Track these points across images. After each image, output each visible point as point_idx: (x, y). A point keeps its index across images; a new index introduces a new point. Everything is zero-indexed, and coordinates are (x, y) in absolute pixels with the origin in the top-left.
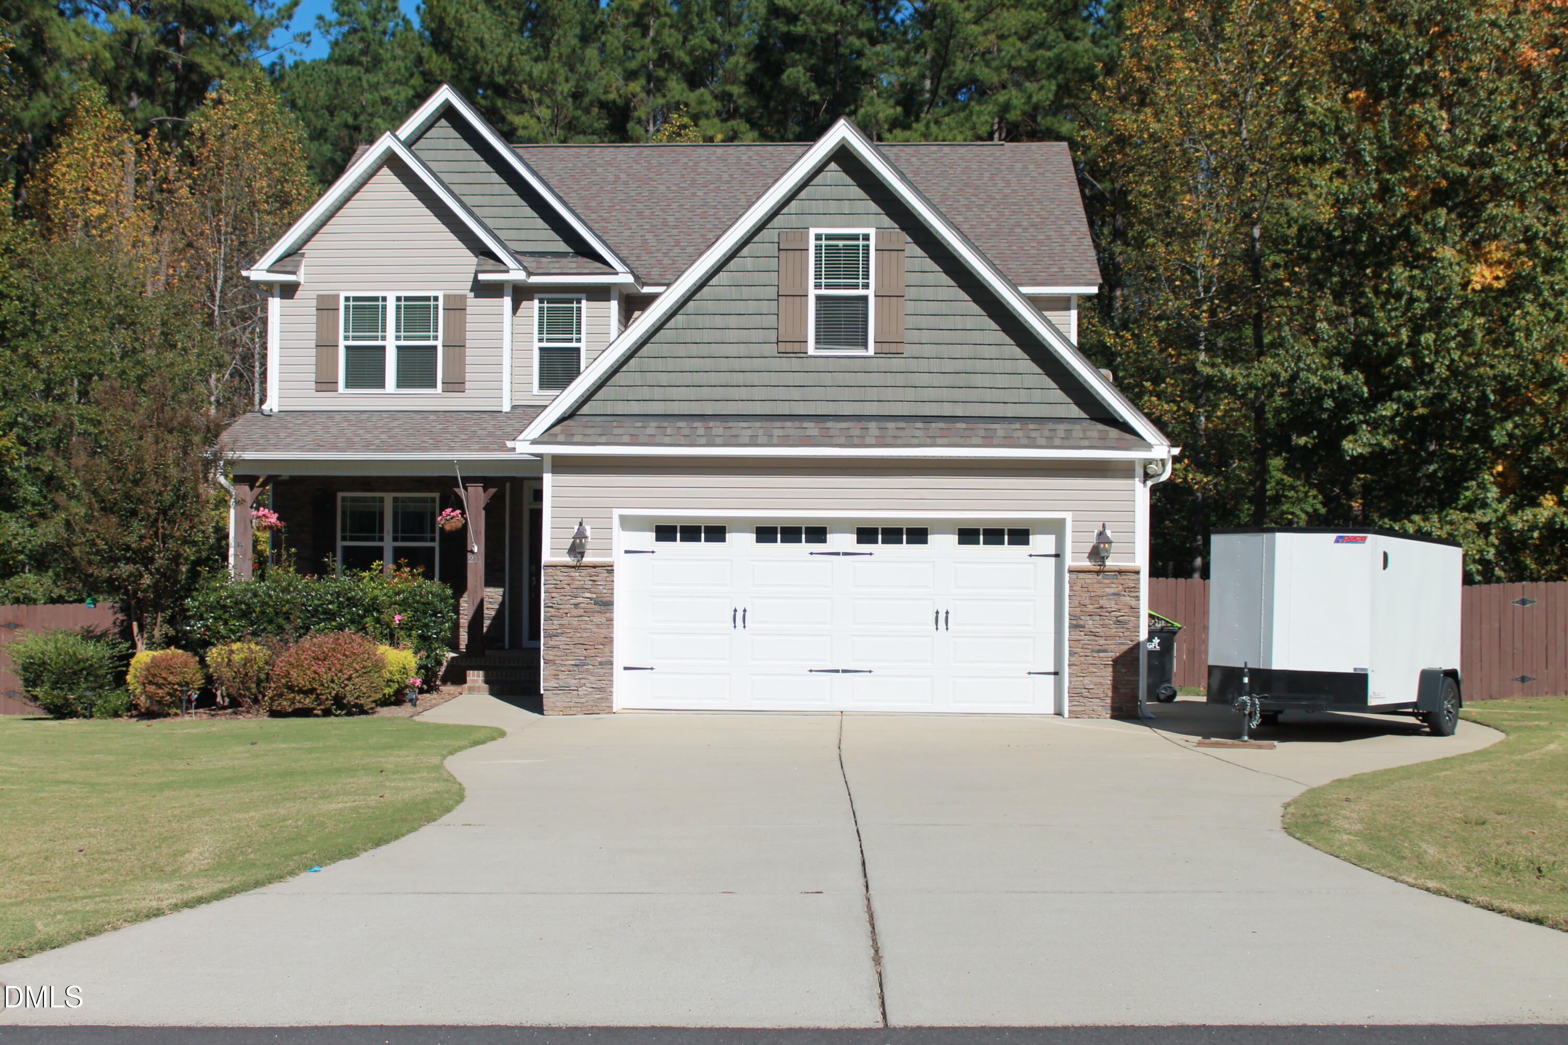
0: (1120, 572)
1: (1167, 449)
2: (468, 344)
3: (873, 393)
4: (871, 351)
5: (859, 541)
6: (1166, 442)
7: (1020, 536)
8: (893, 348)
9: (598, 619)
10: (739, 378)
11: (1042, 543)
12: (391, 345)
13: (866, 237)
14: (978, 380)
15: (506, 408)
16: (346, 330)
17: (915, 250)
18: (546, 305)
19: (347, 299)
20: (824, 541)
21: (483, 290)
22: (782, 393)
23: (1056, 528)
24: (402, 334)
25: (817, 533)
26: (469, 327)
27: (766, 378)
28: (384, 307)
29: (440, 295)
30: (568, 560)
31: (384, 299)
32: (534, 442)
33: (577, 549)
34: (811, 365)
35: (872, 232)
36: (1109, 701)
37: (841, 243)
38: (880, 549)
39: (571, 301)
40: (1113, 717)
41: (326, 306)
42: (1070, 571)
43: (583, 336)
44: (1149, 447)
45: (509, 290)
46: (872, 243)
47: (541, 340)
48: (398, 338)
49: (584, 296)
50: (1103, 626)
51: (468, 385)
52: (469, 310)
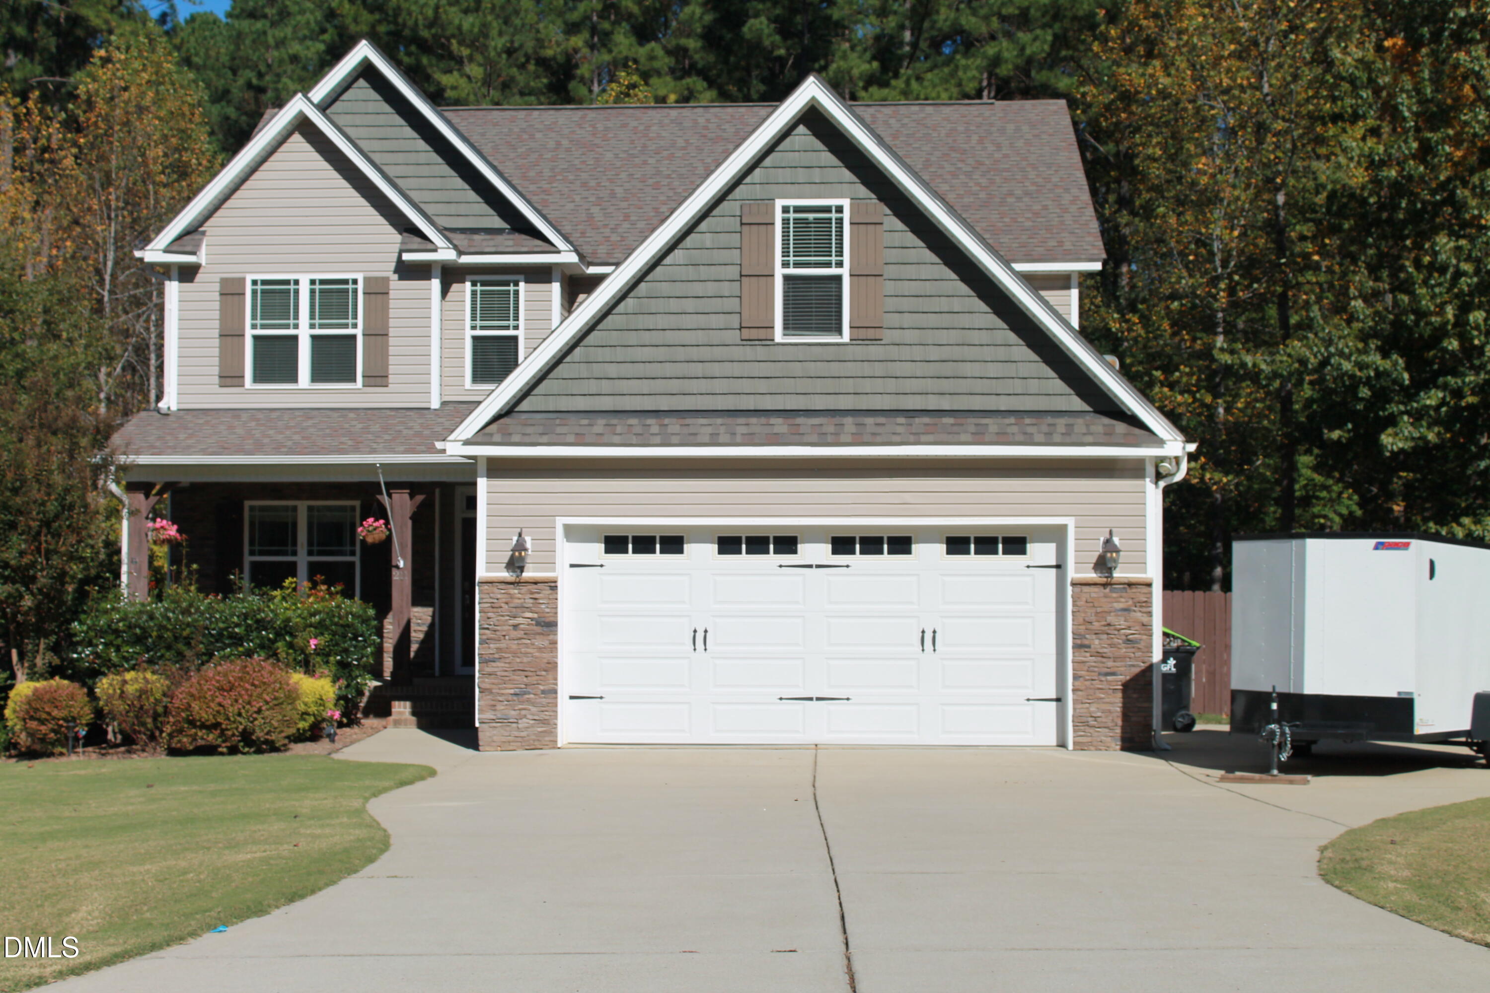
0: (1130, 585)
1: (1181, 445)
2: (392, 332)
3: (848, 385)
4: (846, 337)
5: (835, 552)
6: (1180, 438)
7: (1016, 544)
8: (871, 333)
9: (539, 642)
10: (698, 369)
11: (1041, 552)
12: (304, 334)
13: (840, 209)
14: (968, 369)
15: (435, 404)
16: (254, 317)
17: (894, 223)
18: (479, 288)
19: (255, 282)
20: (795, 552)
21: (408, 271)
22: (746, 385)
23: (1057, 535)
24: (317, 321)
25: (787, 543)
26: (392, 313)
27: (728, 369)
28: (297, 292)
29: (360, 277)
30: (505, 575)
31: (297, 282)
32: (467, 443)
33: (515, 563)
34: (780, 354)
35: (846, 203)
36: (1118, 731)
37: (811, 216)
38: (858, 560)
39: (507, 284)
40: (1123, 749)
41: (230, 291)
42: (1073, 584)
43: (521, 322)
44: (1160, 442)
45: (437, 271)
46: (846, 216)
47: (473, 328)
48: (312, 326)
49: (522, 277)
50: (1111, 645)
51: (391, 378)
52: (392, 294)
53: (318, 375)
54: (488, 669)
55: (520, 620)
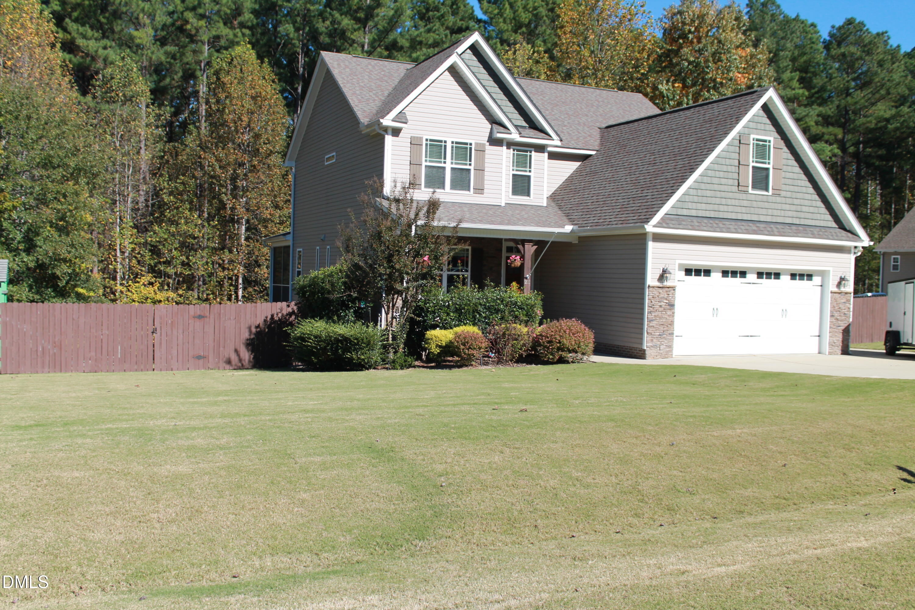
0: (846, 293)
1: (868, 242)
2: (486, 169)
3: (770, 212)
4: (770, 193)
5: (758, 278)
6: (869, 239)
7: (810, 276)
8: (777, 192)
9: (669, 313)
10: (724, 201)
11: (817, 280)
12: (448, 166)
13: (770, 142)
14: (804, 209)
15: (503, 205)
16: (426, 157)
17: (785, 149)
18: (515, 152)
19: (427, 140)
20: (745, 277)
21: (494, 141)
22: (739, 209)
23: (823, 274)
24: (454, 161)
25: (743, 274)
26: (486, 160)
27: (734, 202)
28: (445, 146)
29: (473, 142)
30: (658, 284)
31: (445, 142)
33: (662, 278)
34: (749, 197)
35: (772, 139)
36: (840, 347)
37: (761, 143)
38: (764, 281)
39: (527, 151)
40: (842, 354)
41: (415, 143)
42: (831, 292)
43: (532, 169)
44: (863, 241)
45: (505, 143)
46: (772, 144)
47: (513, 170)
48: (452, 163)
49: (533, 149)
50: (840, 316)
51: (485, 191)
52: (487, 152)
53: (453, 187)
54: (651, 324)
55: (662, 303)
